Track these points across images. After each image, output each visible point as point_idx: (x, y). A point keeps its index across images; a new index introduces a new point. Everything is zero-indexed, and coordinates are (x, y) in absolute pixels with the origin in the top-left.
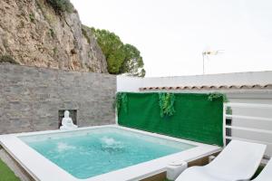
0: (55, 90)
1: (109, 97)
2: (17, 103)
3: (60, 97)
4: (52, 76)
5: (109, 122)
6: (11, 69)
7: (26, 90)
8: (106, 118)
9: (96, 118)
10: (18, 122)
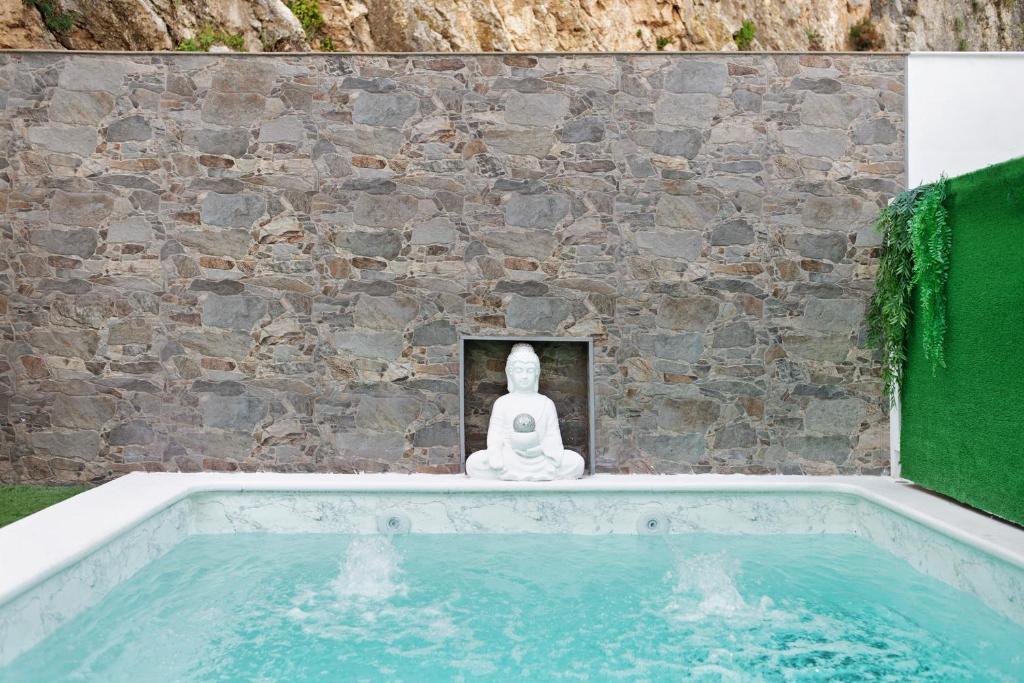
0: (447, 199)
1: (842, 247)
2: (233, 287)
3: (476, 249)
4: (427, 107)
5: (837, 452)
6: (204, 81)
7: (276, 210)
8: (817, 418)
9: (728, 411)
10: (238, 405)
